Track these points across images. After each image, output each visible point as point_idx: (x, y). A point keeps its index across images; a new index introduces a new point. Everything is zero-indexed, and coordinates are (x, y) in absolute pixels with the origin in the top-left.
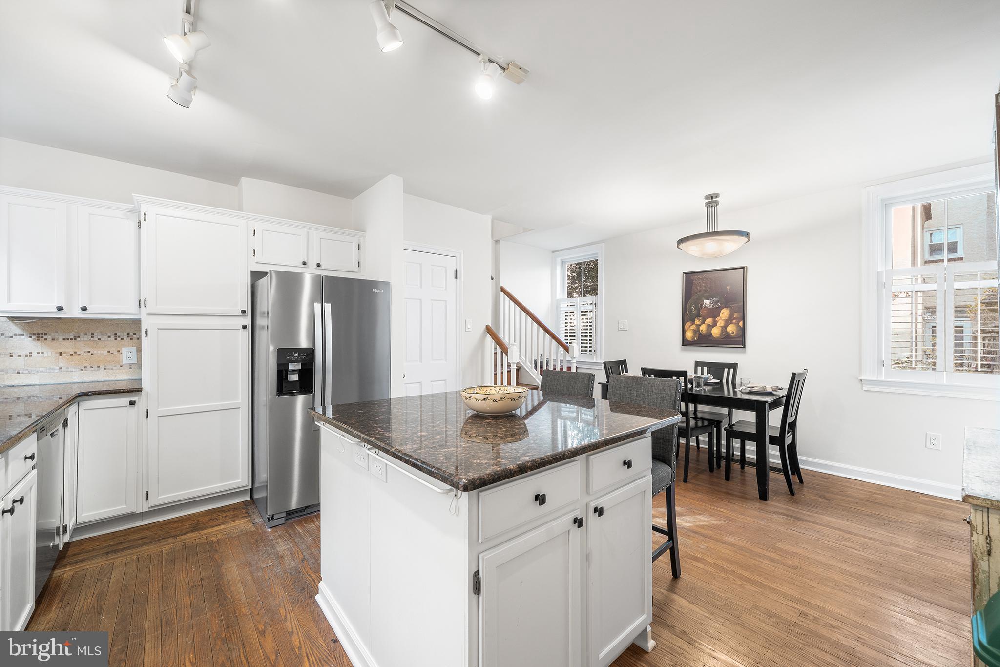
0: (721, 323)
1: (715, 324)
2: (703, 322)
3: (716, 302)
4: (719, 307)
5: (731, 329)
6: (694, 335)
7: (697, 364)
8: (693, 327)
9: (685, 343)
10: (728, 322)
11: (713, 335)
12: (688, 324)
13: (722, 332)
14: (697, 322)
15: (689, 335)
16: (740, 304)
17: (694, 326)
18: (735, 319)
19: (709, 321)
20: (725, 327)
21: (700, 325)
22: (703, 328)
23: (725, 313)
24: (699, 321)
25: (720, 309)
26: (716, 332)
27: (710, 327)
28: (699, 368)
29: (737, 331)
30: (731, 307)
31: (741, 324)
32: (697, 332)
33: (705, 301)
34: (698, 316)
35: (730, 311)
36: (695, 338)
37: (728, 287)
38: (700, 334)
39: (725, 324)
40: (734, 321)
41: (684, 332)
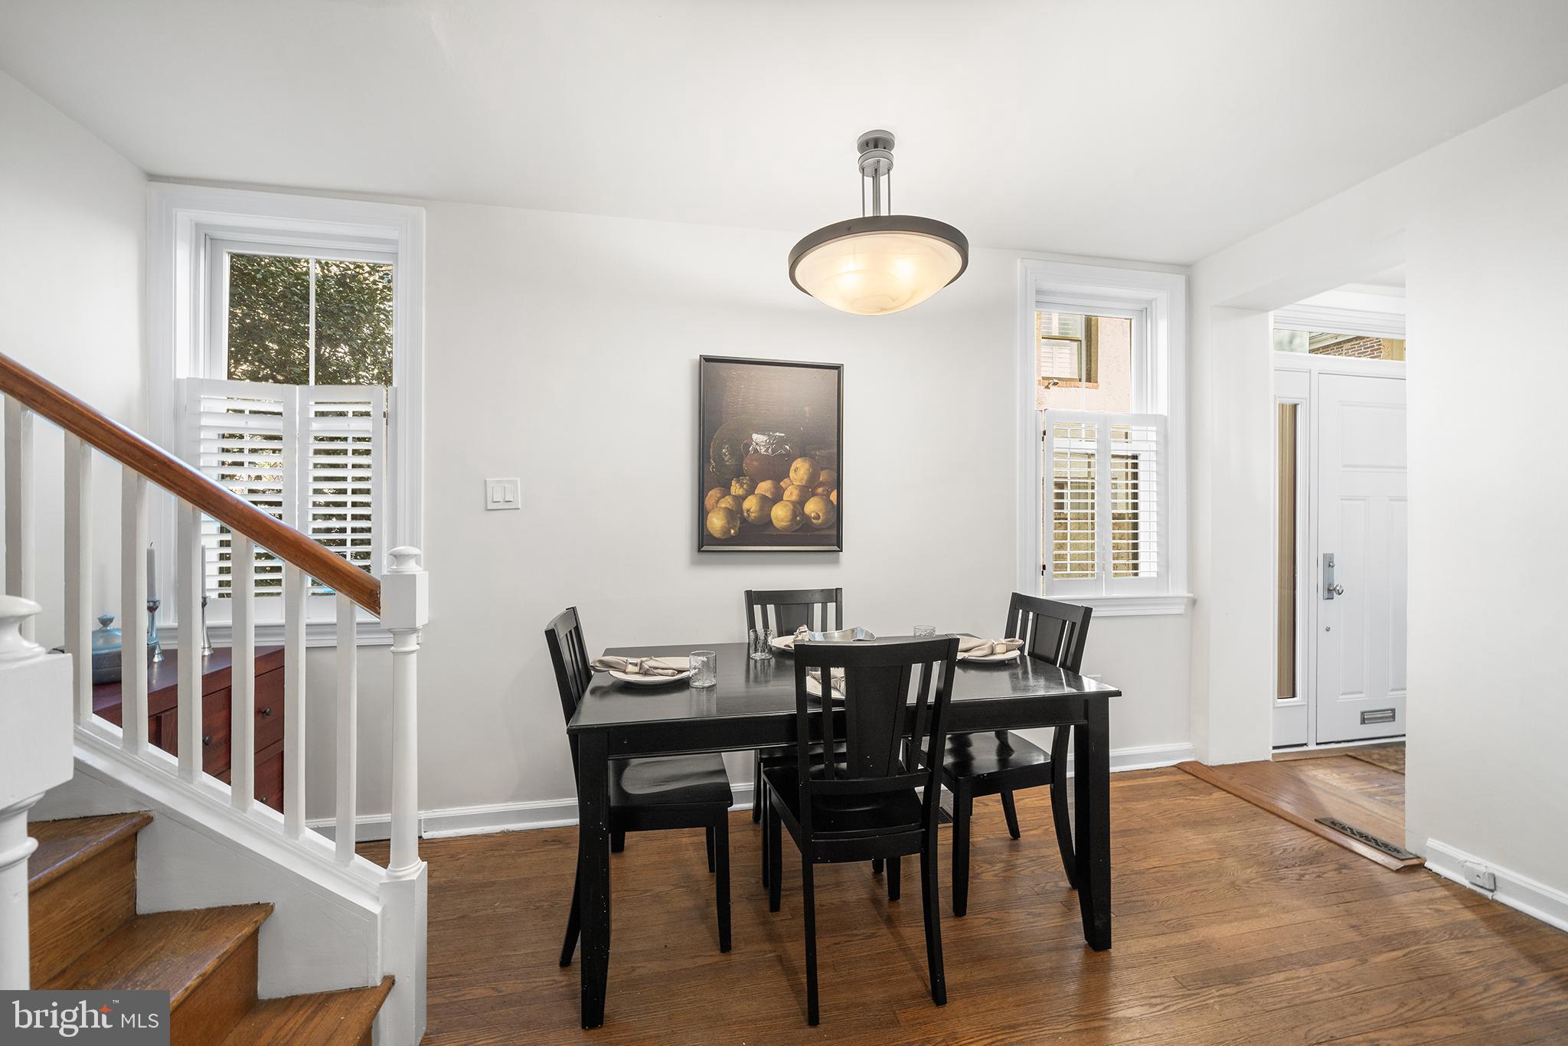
0: (791, 494)
1: (777, 497)
2: (751, 491)
3: (781, 442)
4: (788, 454)
5: (812, 507)
6: (729, 522)
7: (754, 598)
8: (727, 502)
9: (704, 541)
10: (808, 491)
11: (774, 521)
12: (713, 494)
13: (794, 515)
14: (736, 489)
15: (716, 522)
16: (832, 451)
17: (728, 498)
18: (821, 484)
19: (765, 487)
20: (800, 503)
21: (744, 498)
22: (751, 504)
23: (800, 471)
24: (742, 486)
25: (789, 459)
26: (780, 514)
27: (768, 502)
28: (757, 608)
29: (827, 513)
30: (812, 457)
31: (833, 497)
32: (735, 514)
33: (755, 436)
34: (739, 473)
35: (812, 466)
36: (732, 531)
37: (807, 409)
38: (744, 520)
39: (800, 496)
40: (820, 490)
41: (702, 514)
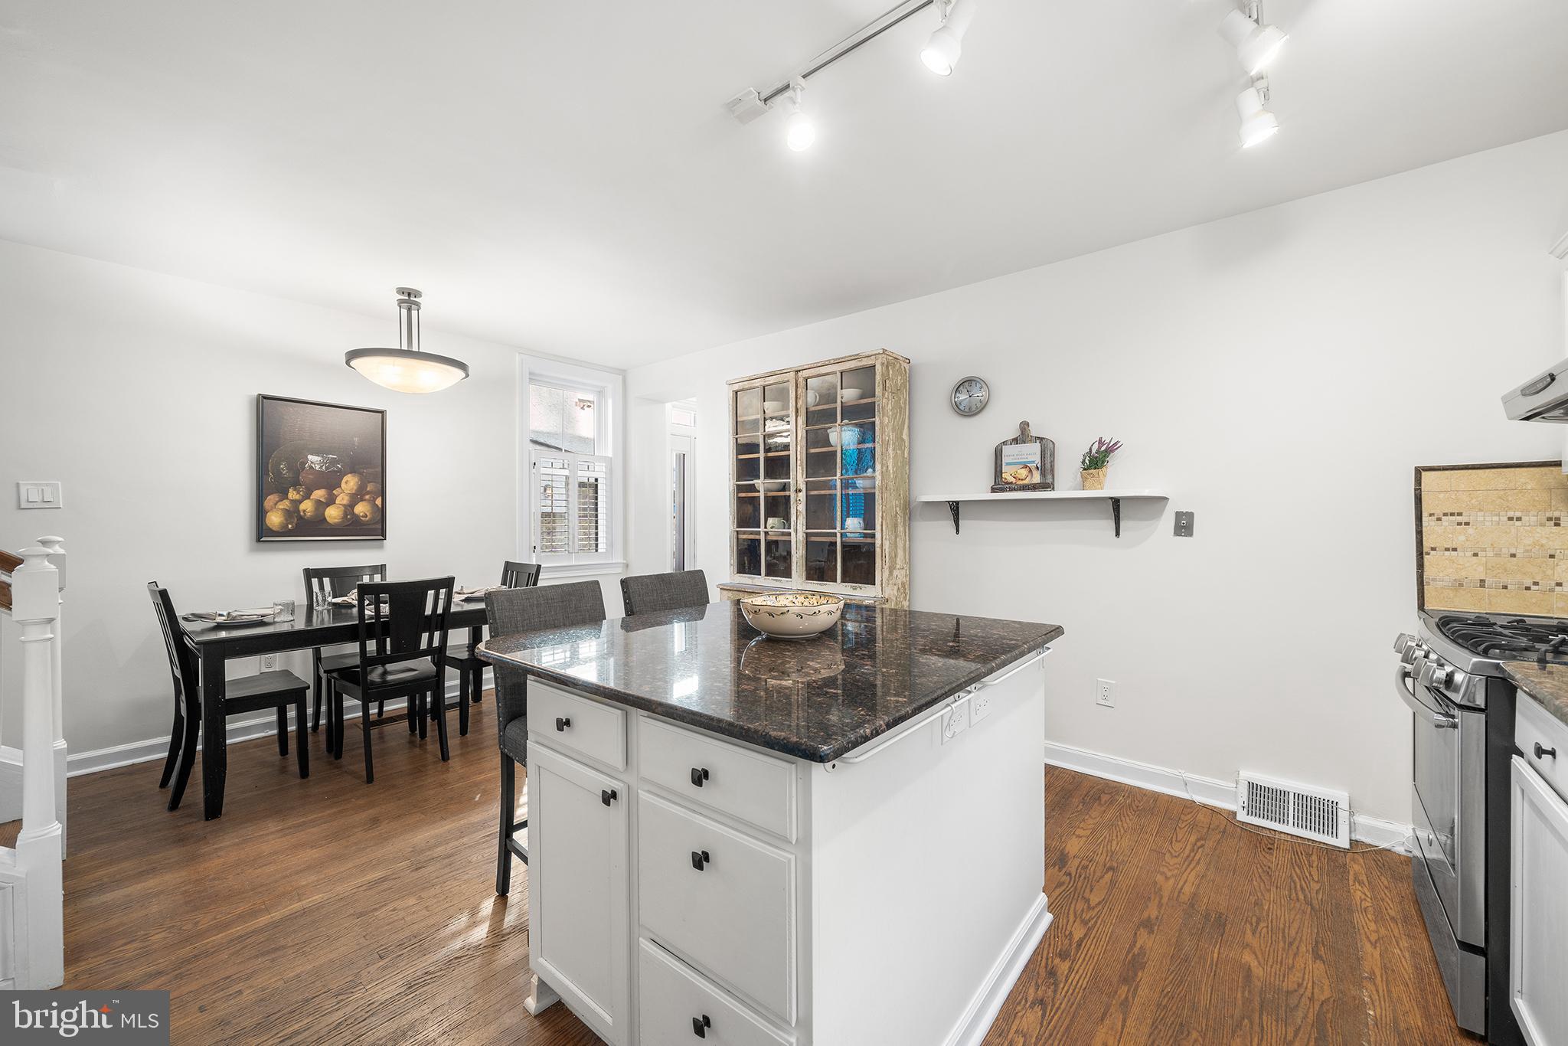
0: (342, 499)
1: (331, 501)
2: (307, 496)
3: (333, 462)
4: (340, 471)
5: (361, 509)
6: (286, 520)
7: (310, 574)
8: (285, 504)
9: (263, 534)
10: (357, 497)
11: (328, 519)
12: (270, 500)
13: (345, 514)
14: (293, 495)
15: (275, 519)
16: (377, 470)
17: (286, 502)
18: (368, 493)
19: (319, 494)
20: (351, 506)
21: (301, 502)
22: (307, 506)
23: (350, 483)
24: (298, 493)
25: (341, 474)
26: (333, 514)
27: (321, 506)
28: (315, 581)
29: (373, 513)
30: (361, 474)
31: (379, 502)
32: (292, 513)
33: (310, 457)
34: (296, 484)
35: (361, 479)
36: (290, 526)
37: (356, 439)
38: (300, 518)
39: (350, 501)
40: (367, 497)
41: (261, 513)
